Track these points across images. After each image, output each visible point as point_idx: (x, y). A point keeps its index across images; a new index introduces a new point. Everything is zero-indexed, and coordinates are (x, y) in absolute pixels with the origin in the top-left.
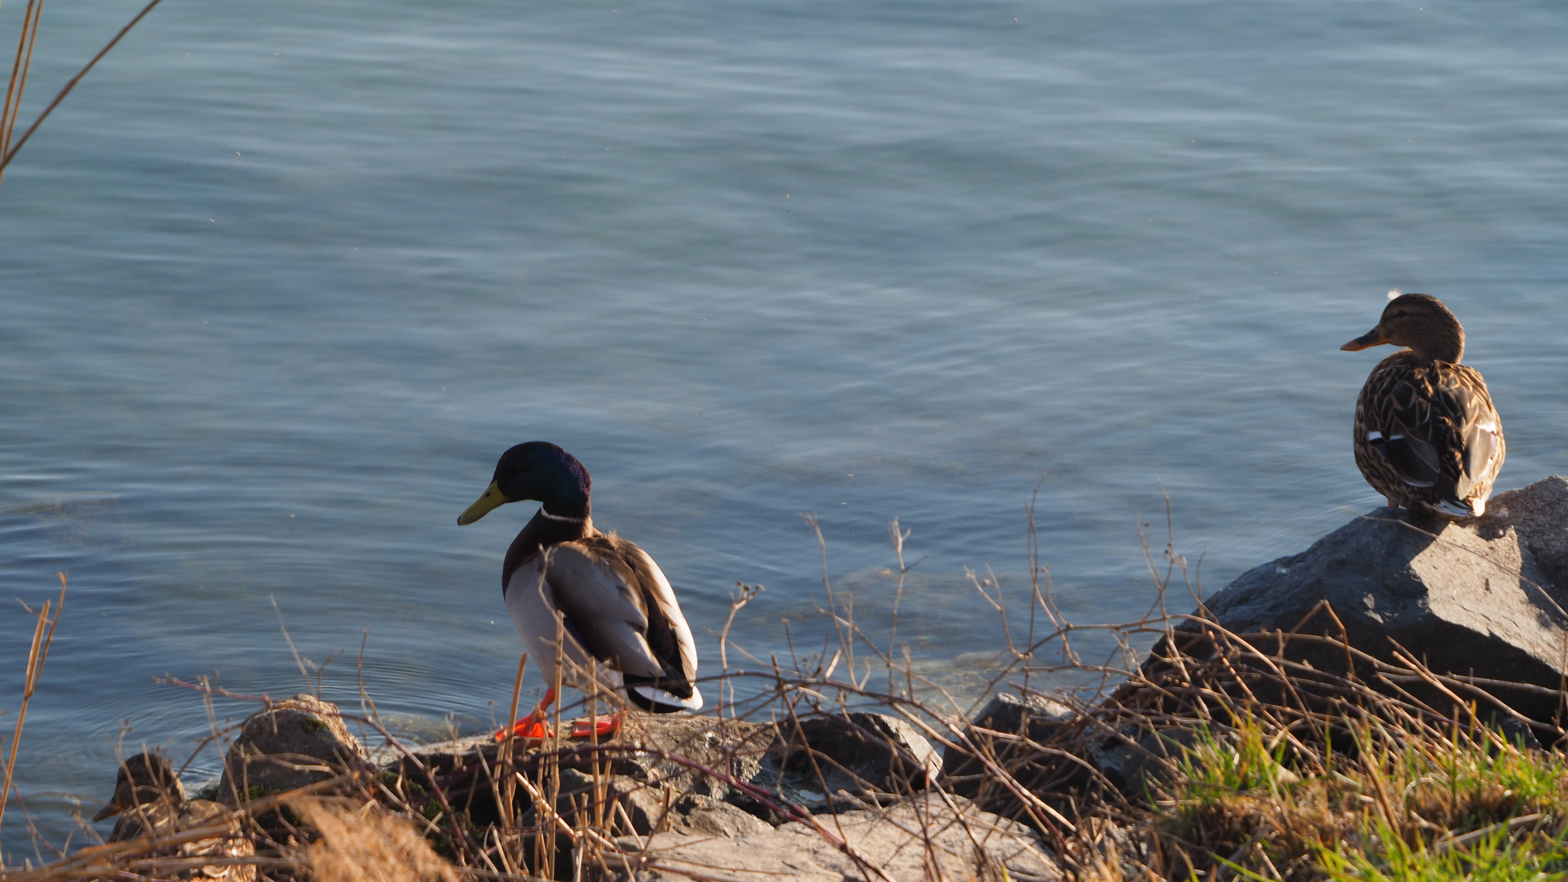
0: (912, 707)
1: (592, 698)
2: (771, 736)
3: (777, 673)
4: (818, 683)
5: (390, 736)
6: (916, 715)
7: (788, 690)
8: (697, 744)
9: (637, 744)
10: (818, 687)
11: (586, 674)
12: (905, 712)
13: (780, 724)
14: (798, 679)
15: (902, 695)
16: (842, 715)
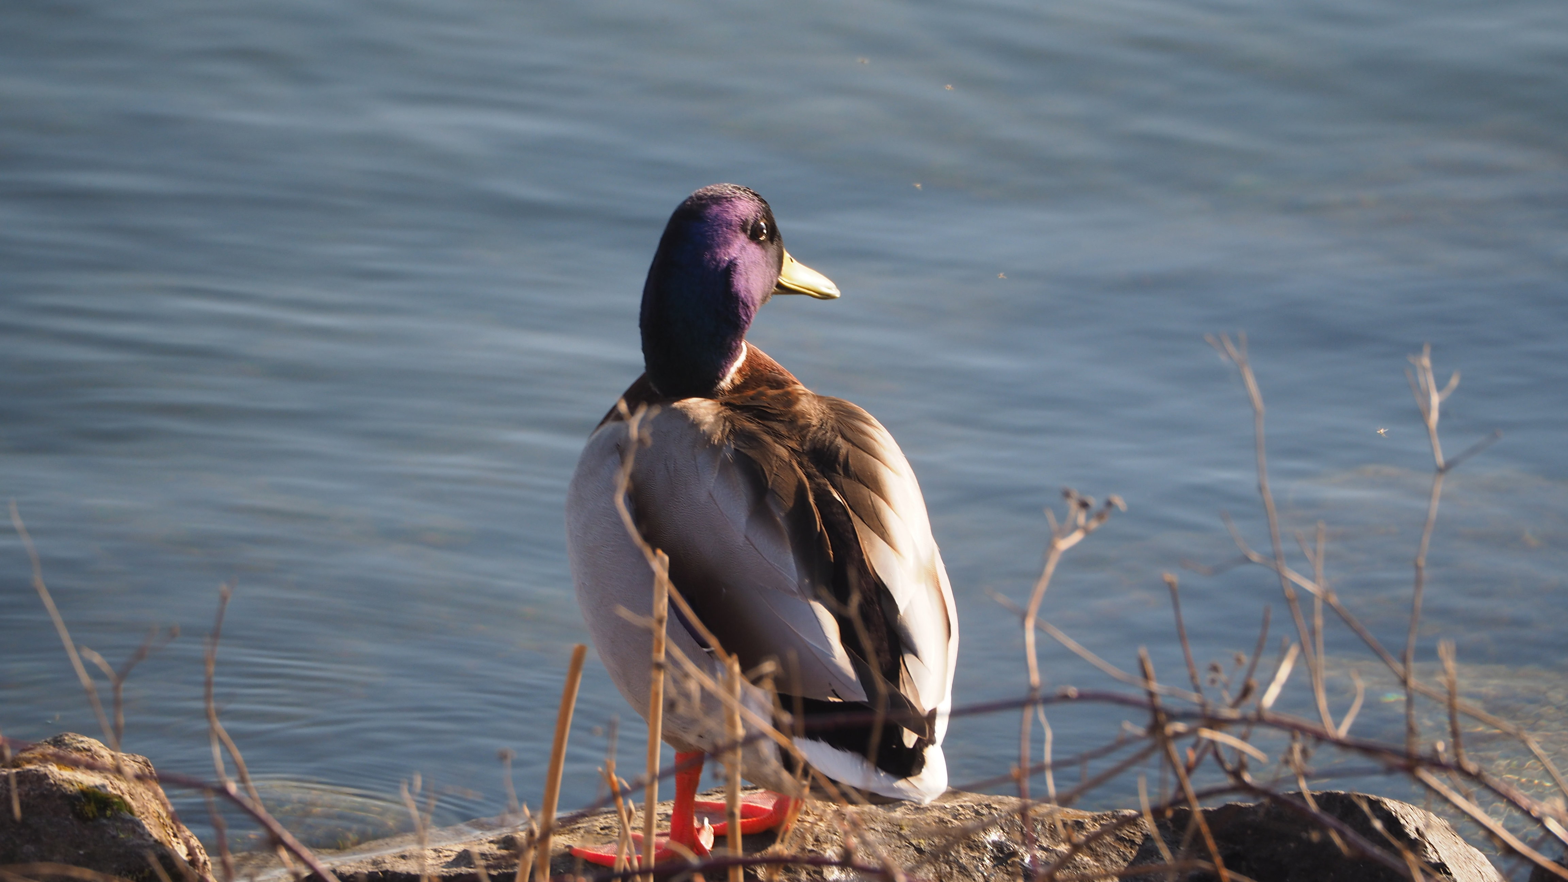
0: (1458, 779)
1: (733, 746)
2: (1133, 842)
3: (1151, 694)
4: (1244, 721)
5: (278, 828)
6: (1467, 797)
7: (1177, 735)
8: (964, 856)
9: (831, 852)
10: (1243, 729)
11: (721, 692)
12: (1444, 789)
13: (1157, 813)
14: (1197, 709)
15: (1435, 751)
16: (1300, 795)
